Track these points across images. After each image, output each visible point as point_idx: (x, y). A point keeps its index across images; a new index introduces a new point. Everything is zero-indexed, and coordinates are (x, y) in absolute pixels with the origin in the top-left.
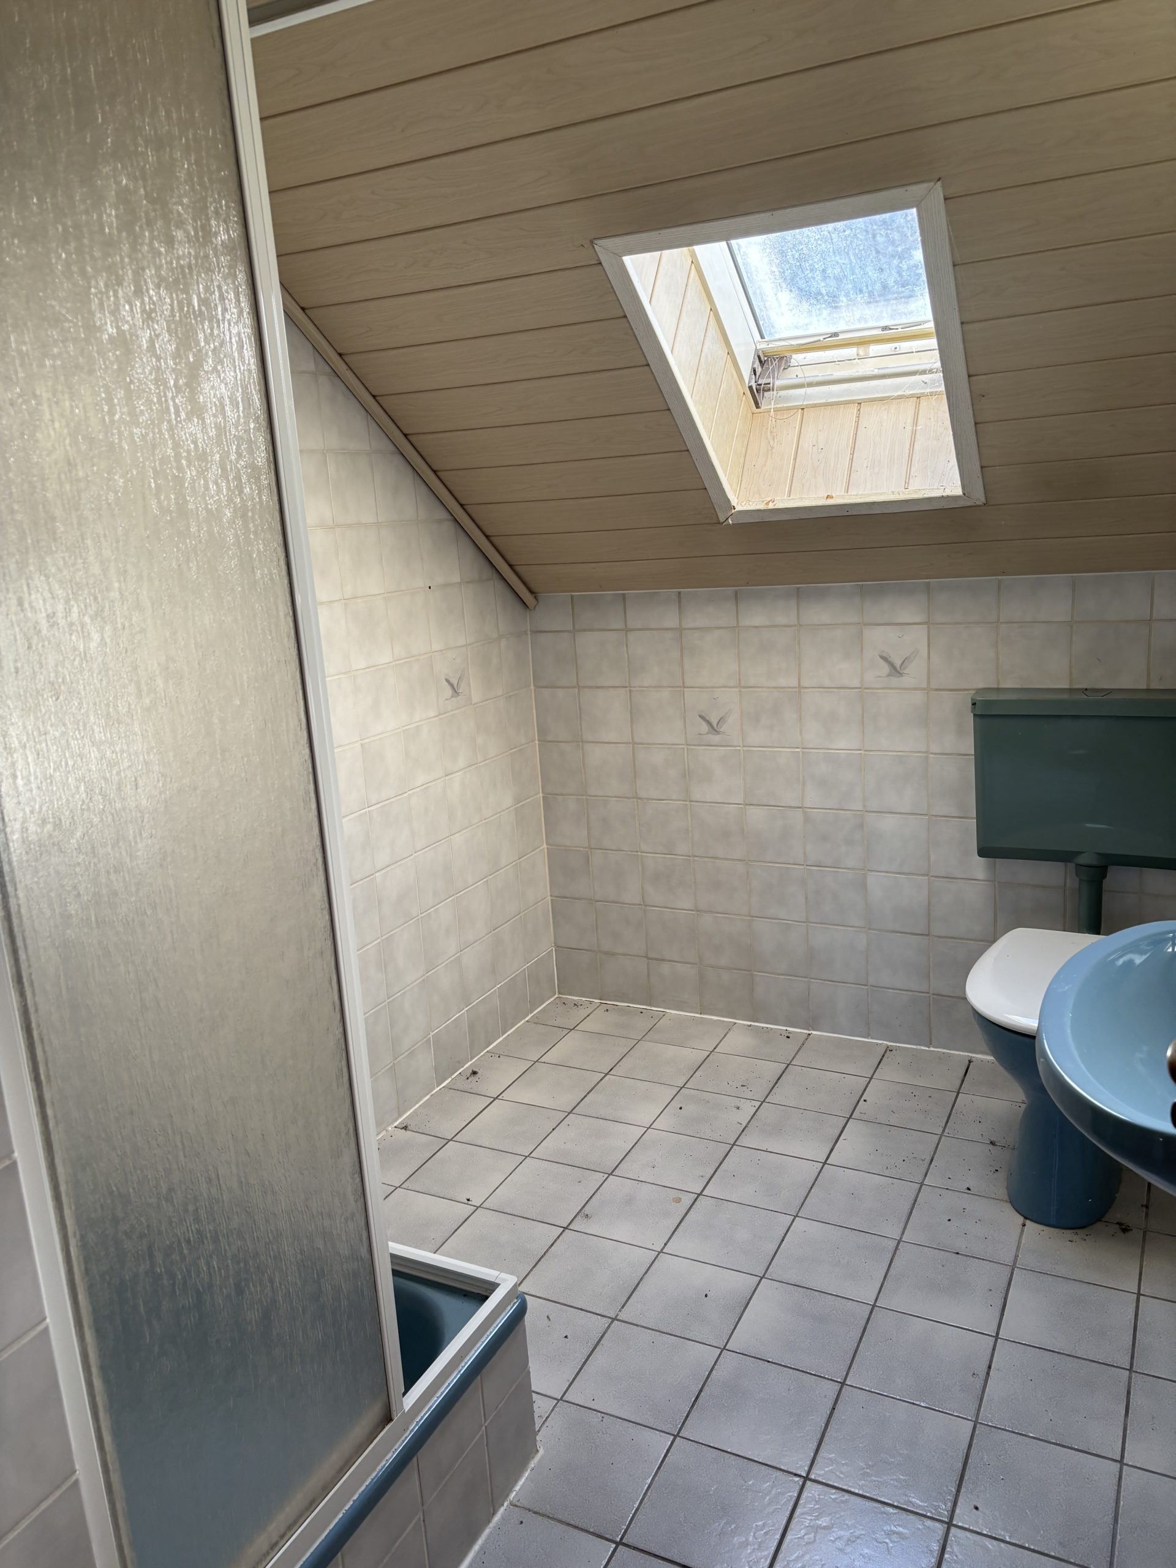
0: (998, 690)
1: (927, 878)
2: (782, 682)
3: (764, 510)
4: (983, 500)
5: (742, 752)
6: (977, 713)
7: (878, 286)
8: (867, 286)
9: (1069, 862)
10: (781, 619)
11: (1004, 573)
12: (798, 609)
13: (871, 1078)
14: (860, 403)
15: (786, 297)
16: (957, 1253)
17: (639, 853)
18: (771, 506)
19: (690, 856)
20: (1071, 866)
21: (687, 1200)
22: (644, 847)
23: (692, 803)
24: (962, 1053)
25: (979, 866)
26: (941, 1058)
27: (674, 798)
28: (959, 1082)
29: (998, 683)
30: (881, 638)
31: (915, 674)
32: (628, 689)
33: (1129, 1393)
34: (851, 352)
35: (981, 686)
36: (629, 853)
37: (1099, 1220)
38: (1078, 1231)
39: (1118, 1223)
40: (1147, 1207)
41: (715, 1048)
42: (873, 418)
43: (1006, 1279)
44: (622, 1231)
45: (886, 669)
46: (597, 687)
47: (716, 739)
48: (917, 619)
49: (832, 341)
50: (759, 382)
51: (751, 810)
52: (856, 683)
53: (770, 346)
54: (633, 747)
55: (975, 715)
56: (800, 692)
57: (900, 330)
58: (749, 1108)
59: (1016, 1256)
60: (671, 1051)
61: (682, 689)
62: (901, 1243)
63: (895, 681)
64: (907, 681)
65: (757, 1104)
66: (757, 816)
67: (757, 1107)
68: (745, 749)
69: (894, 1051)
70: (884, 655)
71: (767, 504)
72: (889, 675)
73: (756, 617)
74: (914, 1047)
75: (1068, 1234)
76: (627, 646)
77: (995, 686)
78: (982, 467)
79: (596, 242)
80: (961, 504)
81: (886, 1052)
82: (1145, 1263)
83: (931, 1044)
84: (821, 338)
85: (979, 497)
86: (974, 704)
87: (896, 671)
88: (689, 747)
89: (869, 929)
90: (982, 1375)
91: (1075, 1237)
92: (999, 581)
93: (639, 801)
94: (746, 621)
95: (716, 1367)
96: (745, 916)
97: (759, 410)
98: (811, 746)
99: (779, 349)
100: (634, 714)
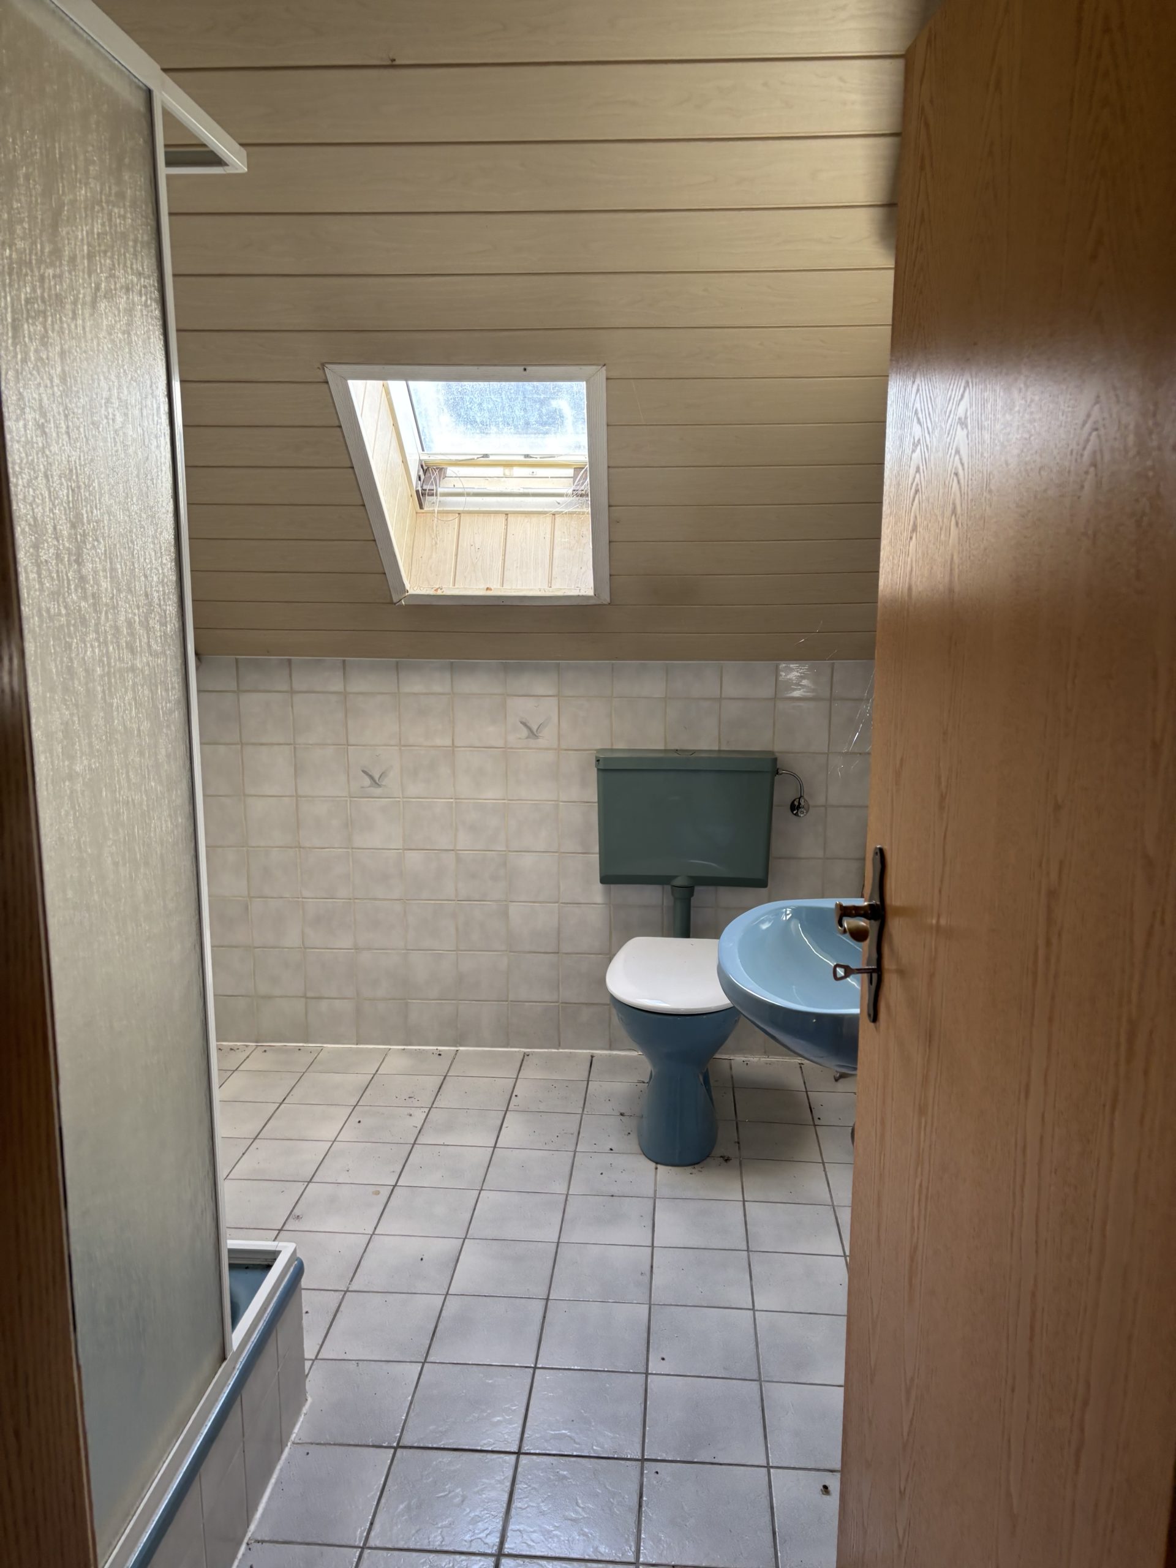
0: (612, 750)
1: (557, 905)
2: (439, 742)
3: (434, 596)
4: (608, 600)
5: (401, 803)
6: (601, 767)
7: (522, 422)
8: (513, 421)
9: (666, 884)
10: (437, 688)
11: (617, 658)
12: (452, 682)
13: (517, 1079)
14: (507, 514)
15: (447, 418)
16: (612, 1196)
17: (300, 899)
18: (439, 592)
19: (350, 899)
20: (668, 888)
21: (386, 1192)
22: (306, 893)
23: (354, 850)
24: (585, 1051)
25: (597, 892)
26: (569, 1056)
27: (336, 846)
28: (586, 1074)
29: (612, 745)
30: (521, 707)
31: (548, 737)
32: (292, 746)
33: (750, 1265)
34: (498, 471)
35: (599, 747)
36: (291, 899)
37: (708, 1156)
38: (696, 1166)
39: (721, 1157)
40: (738, 1143)
41: (377, 1071)
42: (520, 529)
43: (652, 1207)
44: (333, 1223)
45: (525, 732)
46: (262, 744)
47: (378, 791)
48: (551, 693)
49: (484, 461)
50: (424, 487)
51: (410, 854)
52: (501, 743)
53: (431, 458)
54: (297, 801)
55: (598, 770)
56: (453, 751)
57: (538, 459)
58: (420, 1115)
59: (655, 1191)
60: (338, 1078)
61: (346, 747)
62: (569, 1196)
63: (532, 743)
64: (542, 742)
65: (427, 1110)
66: (414, 859)
67: (427, 1112)
68: (405, 800)
69: (531, 1056)
70: (524, 720)
71: (436, 590)
72: (527, 738)
73: (415, 684)
74: (546, 1050)
75: (689, 1169)
76: (292, 707)
77: (609, 747)
78: (610, 575)
79: (327, 365)
80: (592, 602)
81: (524, 1056)
82: (744, 1180)
83: (559, 1045)
84: (475, 457)
85: (606, 598)
86: (598, 761)
87: (533, 734)
88: (352, 799)
89: (510, 952)
90: (648, 1273)
91: (693, 1171)
92: (613, 664)
93: (301, 849)
94: (406, 689)
95: (444, 1308)
96: (403, 950)
97: (422, 511)
98: (463, 797)
99: (439, 461)
100: (298, 770)
